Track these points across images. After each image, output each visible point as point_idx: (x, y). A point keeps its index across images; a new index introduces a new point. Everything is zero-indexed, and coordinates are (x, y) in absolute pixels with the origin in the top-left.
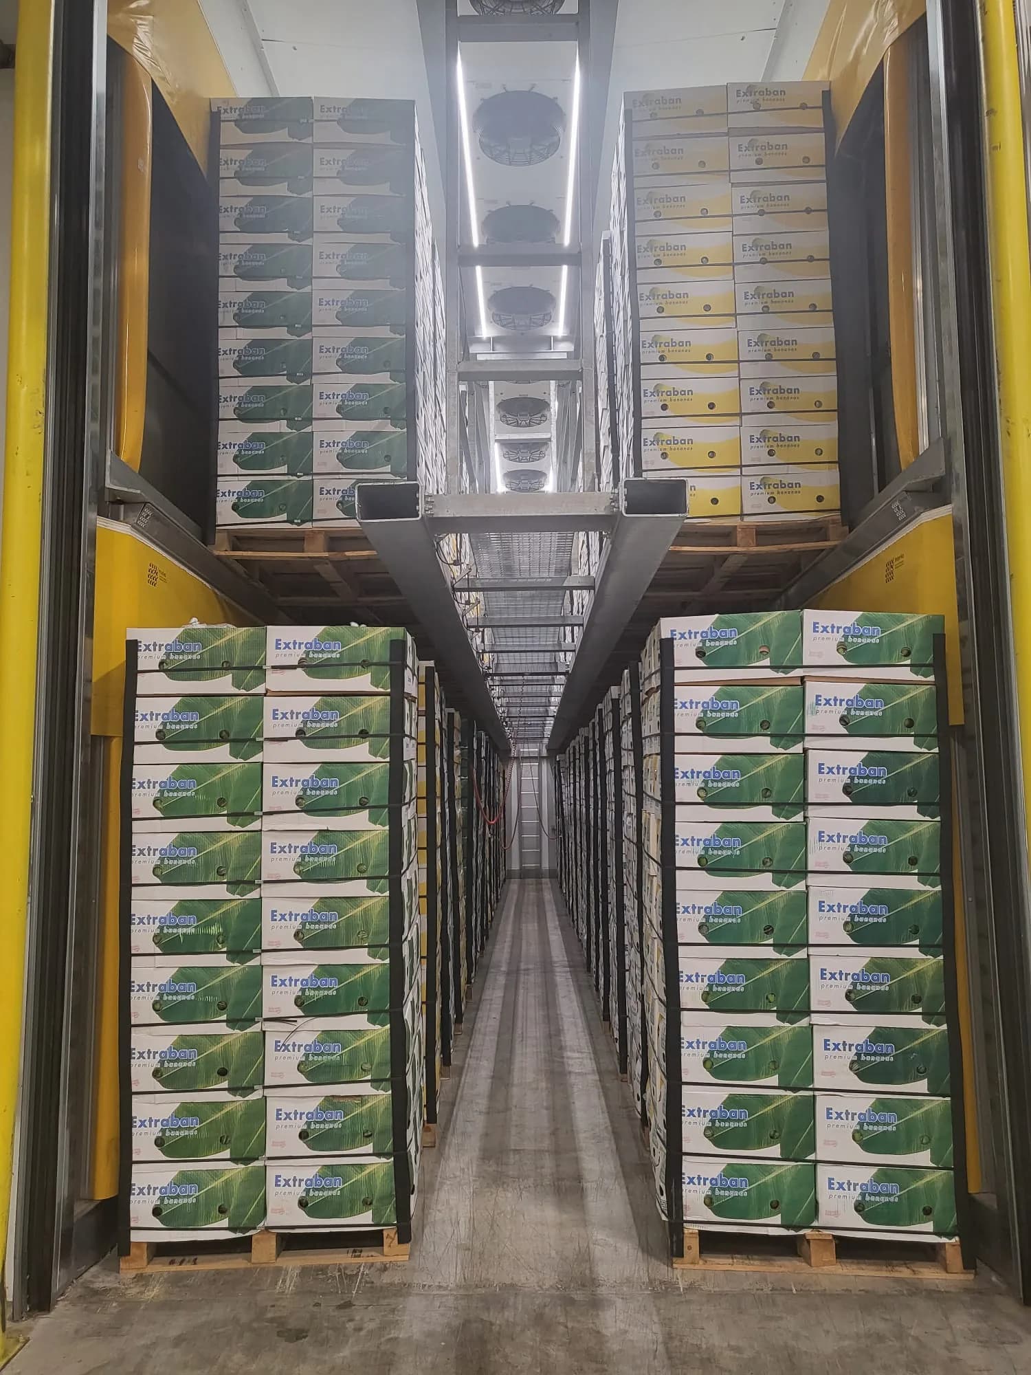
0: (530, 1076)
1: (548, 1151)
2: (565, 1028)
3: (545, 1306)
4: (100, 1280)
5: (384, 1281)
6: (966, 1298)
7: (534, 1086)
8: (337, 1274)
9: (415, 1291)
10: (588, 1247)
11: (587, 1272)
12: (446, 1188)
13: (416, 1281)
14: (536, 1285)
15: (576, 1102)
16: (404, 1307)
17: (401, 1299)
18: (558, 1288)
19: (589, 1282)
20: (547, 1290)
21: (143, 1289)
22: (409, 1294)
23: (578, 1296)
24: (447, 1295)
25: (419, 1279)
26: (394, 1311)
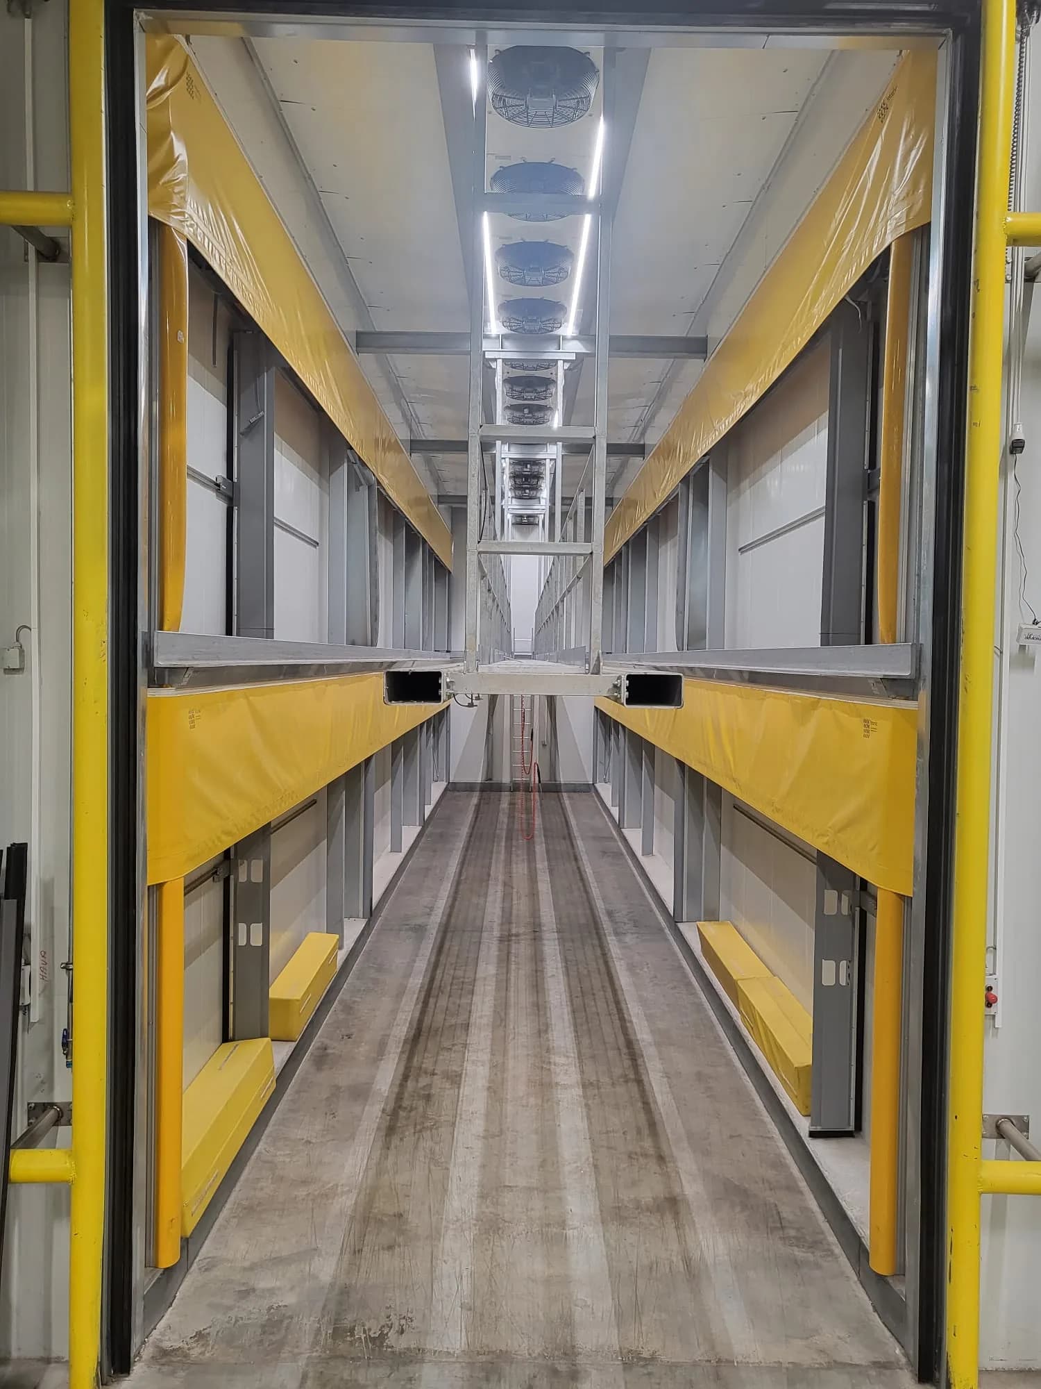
0: (522, 1089)
1: (537, 1189)
2: (553, 1023)
3: (535, 1377)
4: (167, 1338)
5: (402, 1347)
6: (873, 1373)
7: (524, 1102)
8: (363, 1336)
9: (428, 1357)
10: (570, 1308)
11: (569, 1338)
12: (450, 1233)
13: (428, 1347)
14: (526, 1352)
15: (562, 1125)
16: (420, 1375)
17: (418, 1365)
18: (545, 1357)
19: (570, 1353)
20: (535, 1358)
21: (203, 1349)
22: (422, 1361)
23: (562, 1367)
24: (454, 1362)
25: (431, 1344)
26: (411, 1380)
